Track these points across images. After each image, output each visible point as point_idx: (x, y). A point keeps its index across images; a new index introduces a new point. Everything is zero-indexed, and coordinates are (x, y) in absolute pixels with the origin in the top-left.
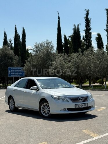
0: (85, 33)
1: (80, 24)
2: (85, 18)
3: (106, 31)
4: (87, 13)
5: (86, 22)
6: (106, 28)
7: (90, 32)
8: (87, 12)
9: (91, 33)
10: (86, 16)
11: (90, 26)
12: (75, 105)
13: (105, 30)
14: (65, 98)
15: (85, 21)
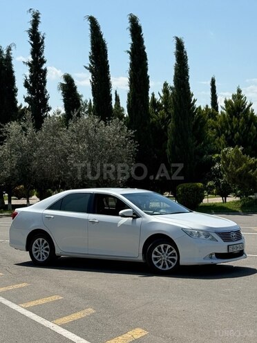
0: (31, 71)
1: (15, 45)
2: (29, 31)
3: (88, 71)
4: (33, 20)
5: (32, 43)
6: (90, 63)
7: (43, 68)
8: (34, 16)
9: (45, 71)
10: (31, 27)
11: (41, 54)
12: (228, 246)
13: (86, 67)
14: (208, 233)
15: (29, 39)
